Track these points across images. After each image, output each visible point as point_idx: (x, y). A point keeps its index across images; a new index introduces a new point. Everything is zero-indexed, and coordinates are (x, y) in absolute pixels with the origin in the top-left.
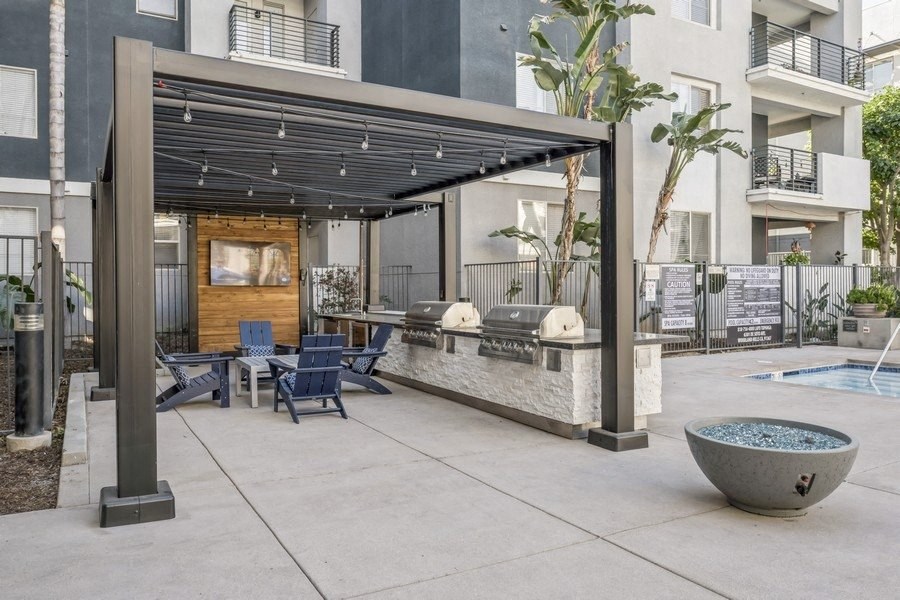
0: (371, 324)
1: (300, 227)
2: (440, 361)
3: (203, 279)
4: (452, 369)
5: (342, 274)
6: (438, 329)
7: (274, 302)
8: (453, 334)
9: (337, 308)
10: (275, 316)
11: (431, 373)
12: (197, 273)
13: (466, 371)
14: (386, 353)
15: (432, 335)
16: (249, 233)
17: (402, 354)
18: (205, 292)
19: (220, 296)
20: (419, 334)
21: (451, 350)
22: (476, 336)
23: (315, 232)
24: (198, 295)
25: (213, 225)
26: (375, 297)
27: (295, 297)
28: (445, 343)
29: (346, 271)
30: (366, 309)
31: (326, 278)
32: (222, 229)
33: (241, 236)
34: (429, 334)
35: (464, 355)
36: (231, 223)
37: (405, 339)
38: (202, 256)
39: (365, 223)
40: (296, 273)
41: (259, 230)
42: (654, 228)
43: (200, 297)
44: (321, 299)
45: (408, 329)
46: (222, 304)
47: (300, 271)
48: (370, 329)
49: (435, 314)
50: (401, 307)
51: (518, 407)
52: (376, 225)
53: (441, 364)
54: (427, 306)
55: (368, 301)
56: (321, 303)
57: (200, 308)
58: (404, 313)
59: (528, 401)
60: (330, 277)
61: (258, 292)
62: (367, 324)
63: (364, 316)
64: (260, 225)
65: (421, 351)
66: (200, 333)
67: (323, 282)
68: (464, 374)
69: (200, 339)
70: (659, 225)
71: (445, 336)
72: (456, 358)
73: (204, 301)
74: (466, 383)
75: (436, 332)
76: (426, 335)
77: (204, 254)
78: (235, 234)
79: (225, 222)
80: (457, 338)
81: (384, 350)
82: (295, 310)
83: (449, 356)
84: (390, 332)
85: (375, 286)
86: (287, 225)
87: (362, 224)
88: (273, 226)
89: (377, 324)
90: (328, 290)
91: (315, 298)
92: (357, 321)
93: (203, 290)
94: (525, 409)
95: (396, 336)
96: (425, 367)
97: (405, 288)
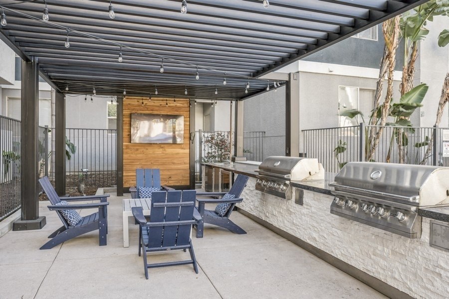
0: (234, 172)
1: (190, 104)
2: (288, 210)
3: (126, 139)
4: (301, 219)
5: (220, 136)
6: (287, 182)
7: (173, 154)
8: (301, 188)
9: (217, 159)
10: (174, 163)
11: (280, 219)
12: (122, 135)
13: (315, 224)
14: (241, 200)
15: (282, 186)
16: (157, 108)
17: (256, 198)
18: (127, 147)
19: (137, 150)
20: (270, 184)
21: (300, 201)
22: (327, 192)
23: (208, 112)
24: (123, 149)
25: (133, 103)
26: (240, 152)
27: (187, 151)
28: (294, 194)
29: (223, 134)
30: (233, 160)
31: (210, 139)
32: (139, 106)
33: (152, 110)
34: (280, 185)
35: (313, 210)
36: (145, 102)
37: (258, 187)
38: (126, 123)
39: (234, 102)
40: (188, 135)
41: (163, 107)
42: (440, 104)
43: (124, 151)
44: (207, 152)
45: (261, 179)
46: (138, 155)
47: (190, 134)
48: (233, 176)
49: (284, 167)
50: (258, 159)
51: (382, 278)
52: (241, 103)
53: (290, 213)
54: (277, 160)
55: (235, 155)
56: (206, 155)
57: (124, 158)
58: (259, 163)
59: (397, 276)
60: (212, 138)
61: (162, 148)
62: (231, 172)
63: (231, 166)
64: (163, 103)
65: (272, 198)
66: (124, 174)
67: (208, 141)
68: (314, 227)
69: (124, 178)
70: (445, 102)
71: (294, 188)
72: (303, 210)
73: (127, 153)
74: (315, 235)
75: (285, 185)
76: (276, 186)
77: (128, 122)
78: (148, 109)
79: (141, 101)
80: (305, 191)
81: (240, 197)
82: (187, 160)
83: (298, 207)
84: (245, 182)
85: (240, 145)
86: (180, 103)
87: (231, 102)
88: (173, 104)
89: (238, 172)
90: (211, 147)
91: (203, 152)
92: (225, 169)
93: (127, 146)
94: (391, 282)
95: (251, 183)
96: (275, 213)
97: (261, 146)
